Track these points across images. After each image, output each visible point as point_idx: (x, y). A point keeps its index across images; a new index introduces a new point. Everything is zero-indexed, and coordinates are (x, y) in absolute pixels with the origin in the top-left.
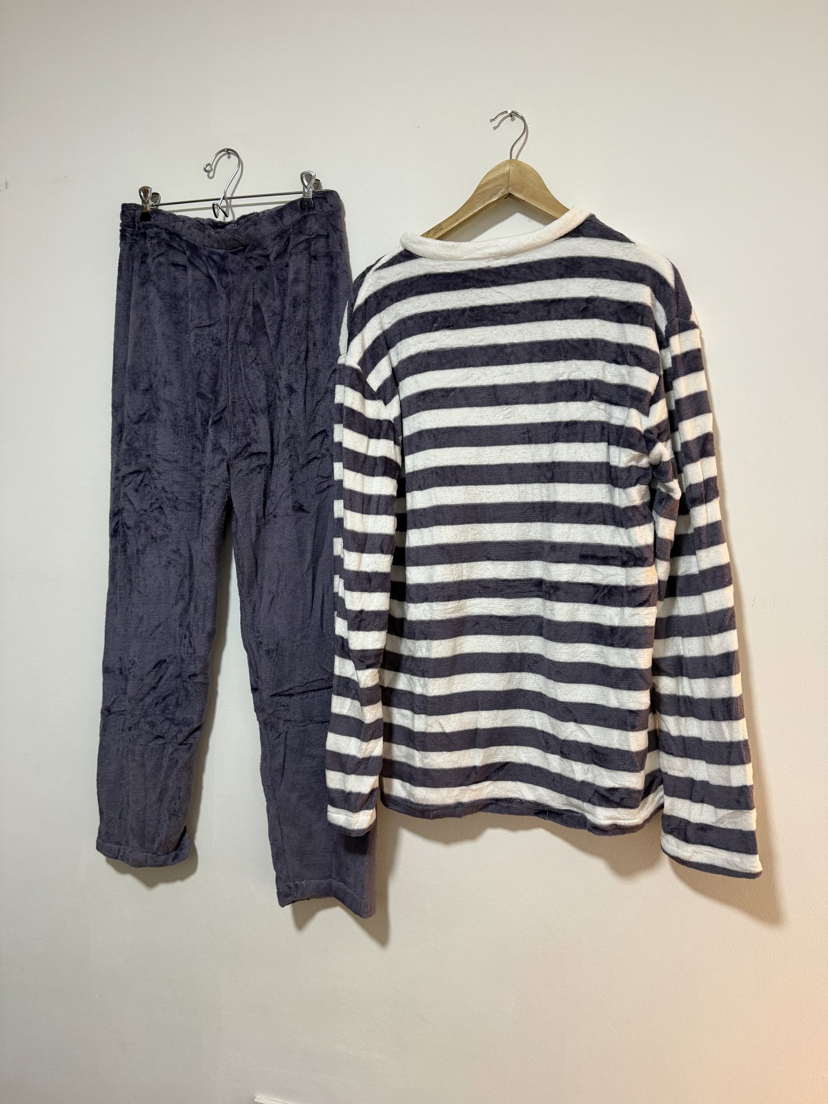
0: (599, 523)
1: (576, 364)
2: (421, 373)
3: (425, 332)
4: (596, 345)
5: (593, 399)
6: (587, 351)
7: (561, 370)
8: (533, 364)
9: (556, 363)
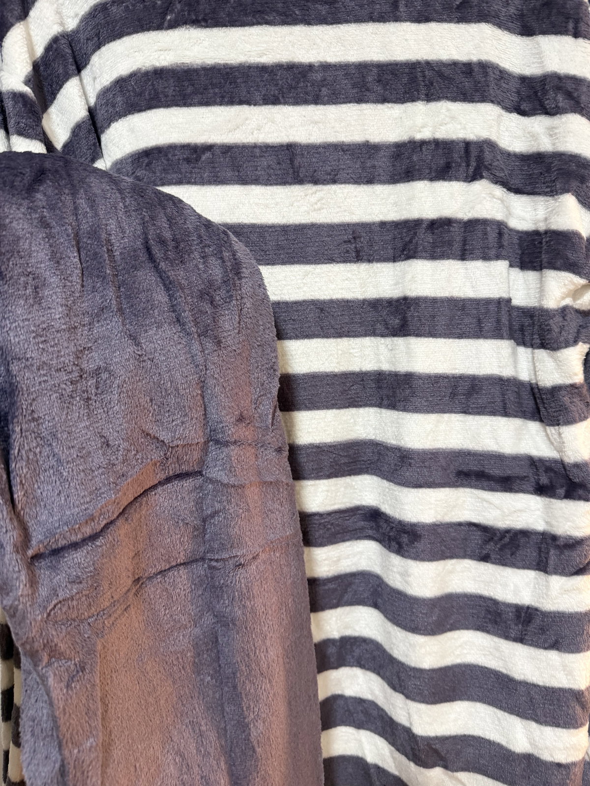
0: (493, 413)
1: (448, 110)
2: (140, 111)
3: (148, 30)
4: (486, 74)
5: (482, 177)
6: (467, 84)
7: (419, 120)
8: (364, 106)
9: (409, 107)
